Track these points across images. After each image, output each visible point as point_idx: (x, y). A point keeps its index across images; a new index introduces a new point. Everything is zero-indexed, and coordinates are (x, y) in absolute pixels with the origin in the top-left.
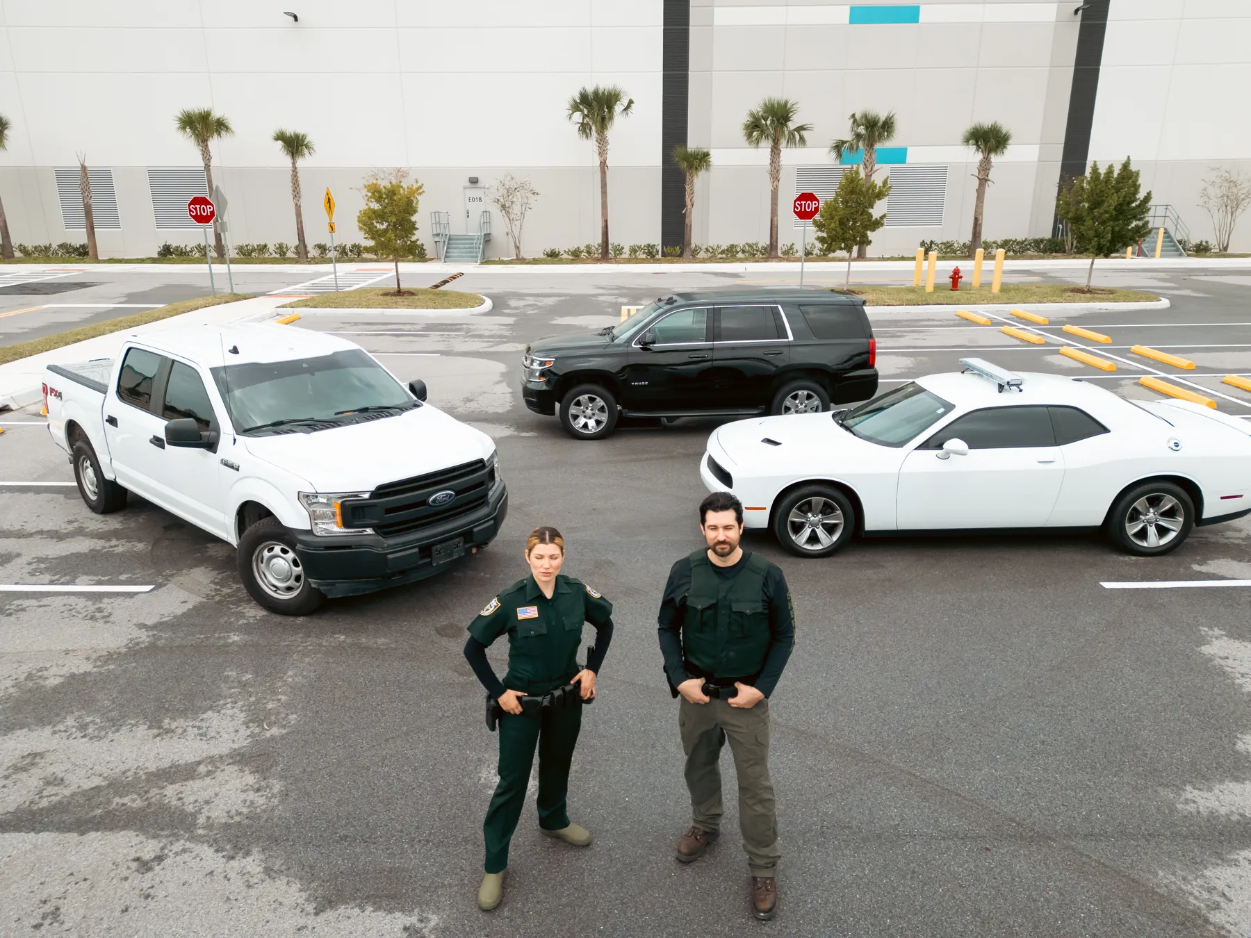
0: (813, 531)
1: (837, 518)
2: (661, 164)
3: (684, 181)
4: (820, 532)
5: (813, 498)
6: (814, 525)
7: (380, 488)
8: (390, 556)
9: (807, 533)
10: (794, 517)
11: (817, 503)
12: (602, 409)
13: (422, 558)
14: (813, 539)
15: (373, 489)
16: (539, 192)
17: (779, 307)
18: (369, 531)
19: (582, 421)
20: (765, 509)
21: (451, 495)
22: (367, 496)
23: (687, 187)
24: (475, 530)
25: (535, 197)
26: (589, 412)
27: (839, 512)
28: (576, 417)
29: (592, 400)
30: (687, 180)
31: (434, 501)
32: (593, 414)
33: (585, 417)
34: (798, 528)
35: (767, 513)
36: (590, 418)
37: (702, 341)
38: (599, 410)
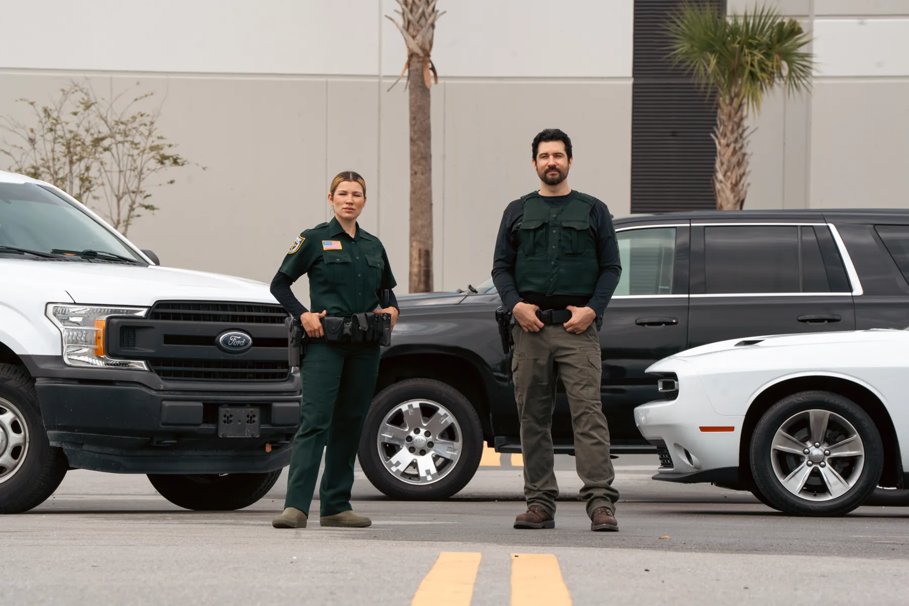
0: (816, 473)
1: (854, 448)
2: (628, 70)
3: (711, 123)
4: (828, 474)
5: (811, 411)
6: (816, 460)
7: (160, 304)
8: (166, 403)
9: (804, 472)
10: (780, 443)
11: (819, 420)
12: (449, 434)
13: (205, 421)
14: (816, 485)
15: (151, 303)
16: (183, 155)
17: (832, 227)
18: (141, 365)
19: (403, 457)
20: (731, 429)
21: (247, 341)
22: (142, 313)
23: (720, 144)
24: (276, 405)
25: (170, 171)
26: (420, 438)
27: (856, 436)
28: (391, 450)
29: (428, 412)
30: (722, 116)
31: (226, 341)
32: (431, 445)
33: (412, 450)
34: (788, 463)
35: (735, 438)
36: (423, 453)
37: (665, 292)
38: (442, 436)
